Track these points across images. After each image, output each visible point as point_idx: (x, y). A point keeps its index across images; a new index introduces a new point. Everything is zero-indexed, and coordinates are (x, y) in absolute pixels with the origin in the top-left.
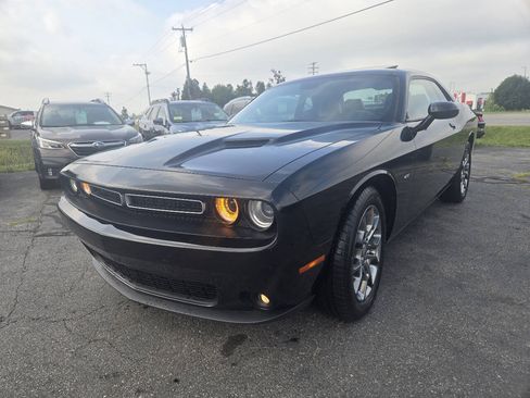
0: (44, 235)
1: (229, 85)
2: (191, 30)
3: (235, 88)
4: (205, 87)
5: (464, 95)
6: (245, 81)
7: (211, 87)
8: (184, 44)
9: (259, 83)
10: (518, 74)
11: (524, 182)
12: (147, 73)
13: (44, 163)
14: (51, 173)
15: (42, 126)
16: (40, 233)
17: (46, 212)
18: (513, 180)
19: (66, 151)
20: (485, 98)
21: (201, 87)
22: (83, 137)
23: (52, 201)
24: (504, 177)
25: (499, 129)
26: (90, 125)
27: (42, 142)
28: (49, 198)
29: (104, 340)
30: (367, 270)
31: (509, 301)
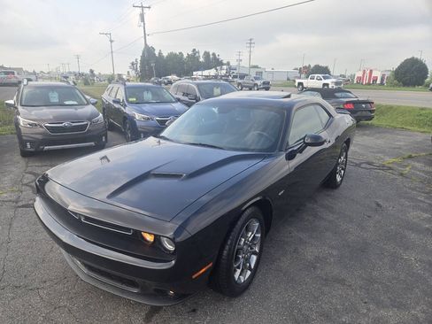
0: (23, 206)
1: (180, 53)
2: (149, 7)
3: (185, 56)
4: (160, 53)
5: (371, 71)
6: (194, 50)
7: (165, 54)
8: (143, 20)
9: (205, 52)
10: (416, 57)
11: (390, 168)
12: (111, 41)
13: (24, 138)
14: (29, 146)
15: (21, 105)
16: (20, 204)
17: (25, 181)
18: (384, 166)
19: (41, 129)
20: (388, 74)
21: (157, 53)
22: (55, 118)
23: (29, 169)
24: (377, 163)
25: (391, 107)
26: (61, 105)
27: (22, 121)
28: (27, 166)
29: (65, 306)
30: (248, 260)
31: (342, 282)
